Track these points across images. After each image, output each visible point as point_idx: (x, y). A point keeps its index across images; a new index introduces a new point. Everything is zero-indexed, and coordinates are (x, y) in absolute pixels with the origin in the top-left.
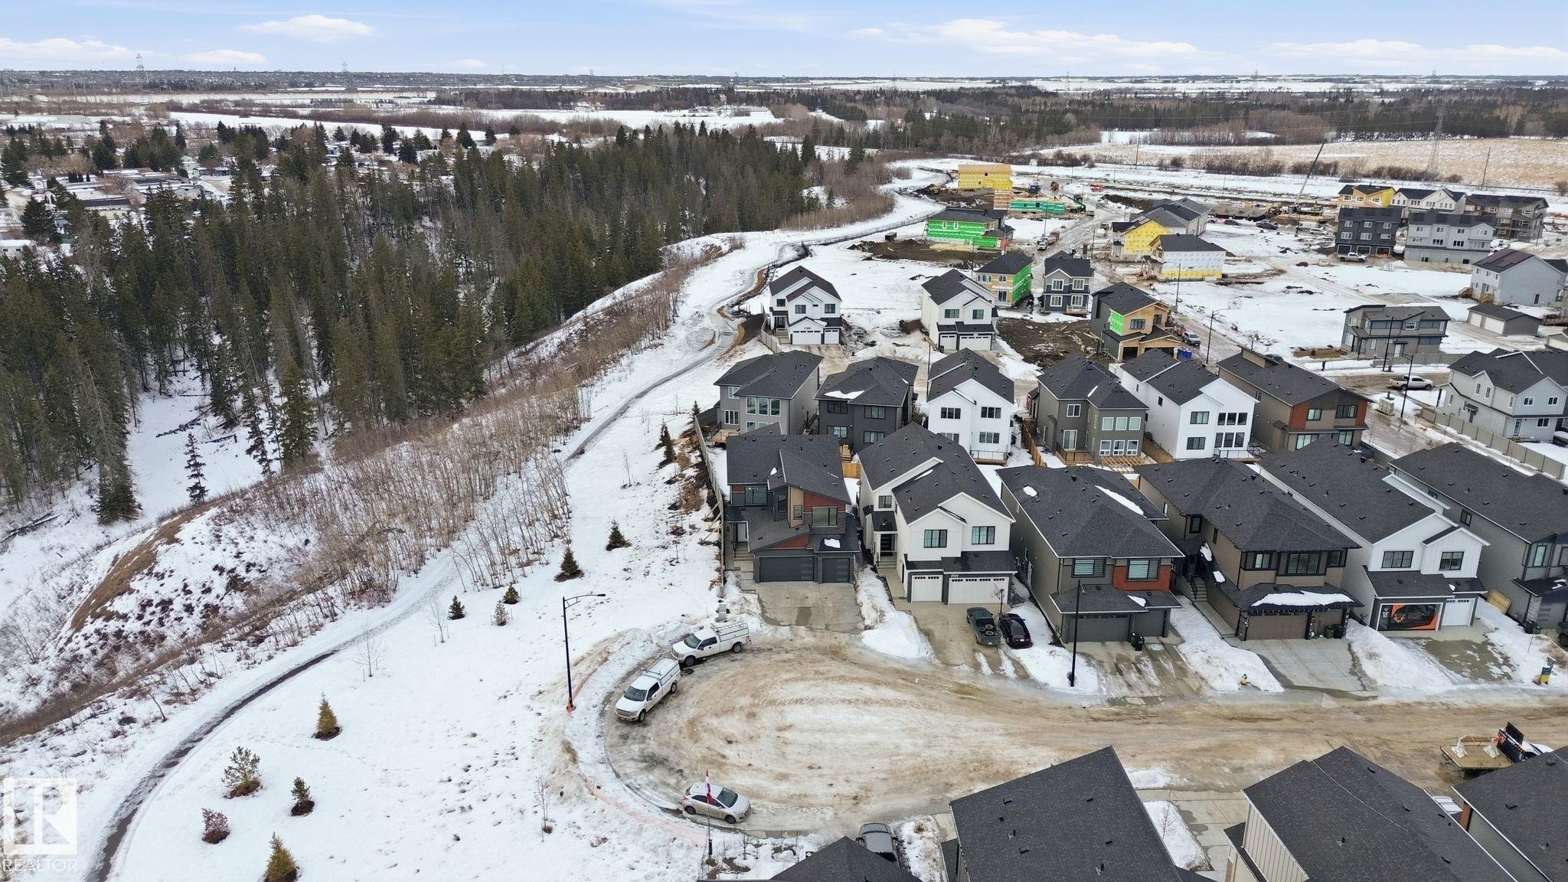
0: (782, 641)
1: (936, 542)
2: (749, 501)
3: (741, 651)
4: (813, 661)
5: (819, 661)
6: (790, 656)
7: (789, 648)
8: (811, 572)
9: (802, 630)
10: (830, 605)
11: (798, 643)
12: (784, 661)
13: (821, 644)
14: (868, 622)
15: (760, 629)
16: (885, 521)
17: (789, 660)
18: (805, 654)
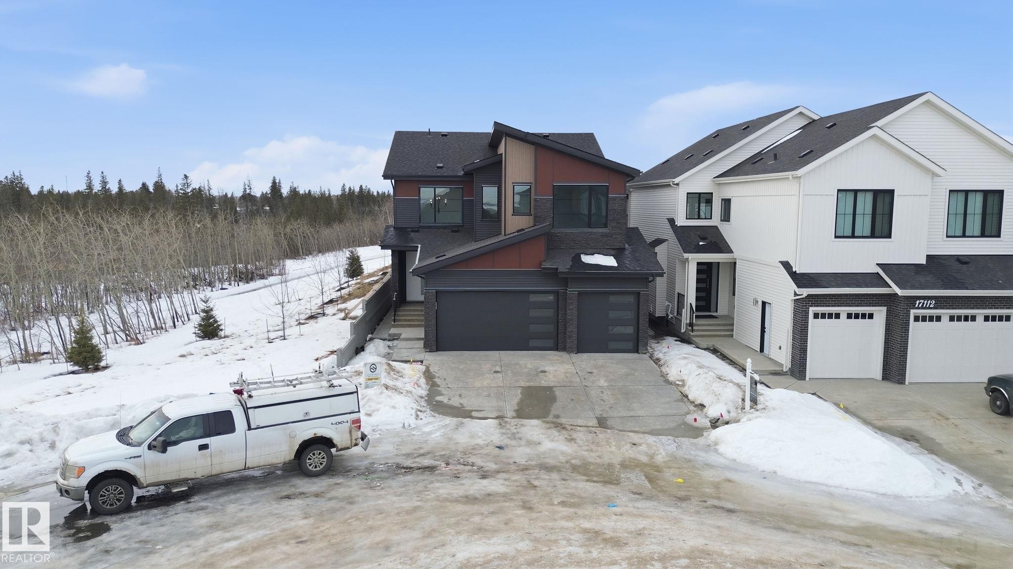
0: (474, 450)
1: (864, 224)
2: (428, 220)
3: (332, 468)
4: (574, 502)
5: (594, 502)
6: (494, 485)
7: (492, 466)
8: (550, 328)
9: (533, 428)
10: (602, 382)
11: (520, 454)
12: (470, 500)
13: (591, 457)
14: (713, 411)
15: (413, 422)
16: (703, 239)
17: (489, 497)
18: (543, 480)
